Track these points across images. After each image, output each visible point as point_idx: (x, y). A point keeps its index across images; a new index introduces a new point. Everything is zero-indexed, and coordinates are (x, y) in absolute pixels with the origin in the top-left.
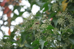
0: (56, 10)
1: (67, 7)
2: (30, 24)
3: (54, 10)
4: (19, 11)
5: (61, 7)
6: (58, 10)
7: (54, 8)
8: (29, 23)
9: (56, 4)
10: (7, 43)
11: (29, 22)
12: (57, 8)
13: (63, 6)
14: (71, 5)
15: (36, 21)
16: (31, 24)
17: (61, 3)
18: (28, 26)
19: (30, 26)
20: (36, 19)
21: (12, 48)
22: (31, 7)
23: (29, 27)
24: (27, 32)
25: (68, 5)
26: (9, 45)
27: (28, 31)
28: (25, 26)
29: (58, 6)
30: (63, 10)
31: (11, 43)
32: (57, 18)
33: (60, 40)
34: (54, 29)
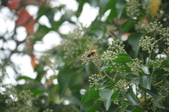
2: (77, 49)
3: (132, 14)
7: (131, 9)
8: (75, 47)
9: (135, 1)
11: (75, 44)
12: (139, 10)
13: (152, 3)
15: (90, 40)
16: (81, 48)
18: (73, 53)
19: (77, 53)
20: (90, 37)
23: (74, 55)
24: (71, 67)
27: (74, 65)
29: (139, 5)
30: (151, 13)
31: (32, 94)
32: (138, 32)
33: (149, 88)
34: (132, 61)
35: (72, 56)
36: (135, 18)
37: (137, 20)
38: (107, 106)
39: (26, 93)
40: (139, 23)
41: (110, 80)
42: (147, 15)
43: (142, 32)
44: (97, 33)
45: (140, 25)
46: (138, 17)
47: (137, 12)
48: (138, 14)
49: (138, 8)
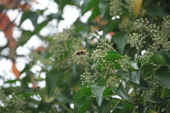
2: (63, 50)
3: (115, 13)
5: (129, 5)
6: (123, 14)
7: (113, 9)
8: (61, 49)
11: (60, 46)
12: (121, 9)
13: (134, 2)
15: (76, 41)
16: (67, 50)
18: (59, 55)
19: (63, 54)
20: (75, 39)
23: (61, 57)
24: (59, 69)
27: (62, 66)
28: (54, 56)
29: (121, 4)
30: (134, 12)
31: (24, 98)
32: (122, 31)
33: (138, 82)
34: (121, 58)
35: (59, 58)
37: (120, 20)
38: (100, 102)
39: (18, 98)
40: (123, 22)
42: (130, 14)
43: (126, 31)
45: (124, 24)
47: (120, 11)
48: (121, 13)
49: (120, 7)
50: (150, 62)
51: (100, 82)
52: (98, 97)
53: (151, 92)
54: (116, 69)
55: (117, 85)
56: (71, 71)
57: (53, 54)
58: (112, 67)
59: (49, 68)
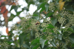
0: (53, 10)
1: (64, 6)
2: (27, 25)
3: (51, 9)
4: (16, 11)
5: (58, 6)
6: (55, 10)
7: (51, 7)
8: (26, 24)
9: (53, 4)
10: (4, 44)
11: (25, 23)
12: (54, 7)
13: (60, 5)
14: (68, 4)
15: (33, 21)
16: (29, 24)
17: (58, 2)
18: (25, 27)
20: (33, 19)
21: (9, 48)
22: (29, 6)
23: (26, 28)
24: (25, 33)
25: (65, 4)
26: (6, 46)
27: (26, 32)
28: (22, 27)
29: (55, 5)
30: (60, 9)
31: (8, 44)
32: (54, 17)
33: (61, 39)
34: (54, 28)
35: (25, 28)
36: (53, 11)
37: (54, 12)
38: (43, 47)
39: (5, 44)
40: (55, 13)
41: (44, 35)
42: (58, 10)
43: (56, 17)
44: (36, 18)
45: (55, 14)
46: (54, 11)
47: (54, 8)
48: (54, 9)
49: (54, 6)
50: (67, 31)
51: (44, 37)
52: (42, 44)
53: (66, 44)
54: (52, 32)
55: (51, 40)
56: (31, 34)
57: (22, 26)
58: (50, 31)
59: (21, 32)
